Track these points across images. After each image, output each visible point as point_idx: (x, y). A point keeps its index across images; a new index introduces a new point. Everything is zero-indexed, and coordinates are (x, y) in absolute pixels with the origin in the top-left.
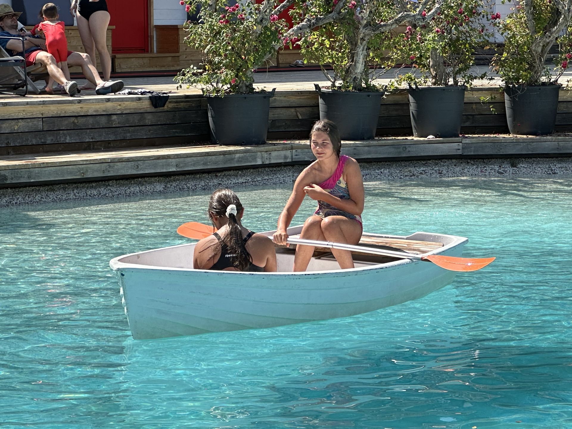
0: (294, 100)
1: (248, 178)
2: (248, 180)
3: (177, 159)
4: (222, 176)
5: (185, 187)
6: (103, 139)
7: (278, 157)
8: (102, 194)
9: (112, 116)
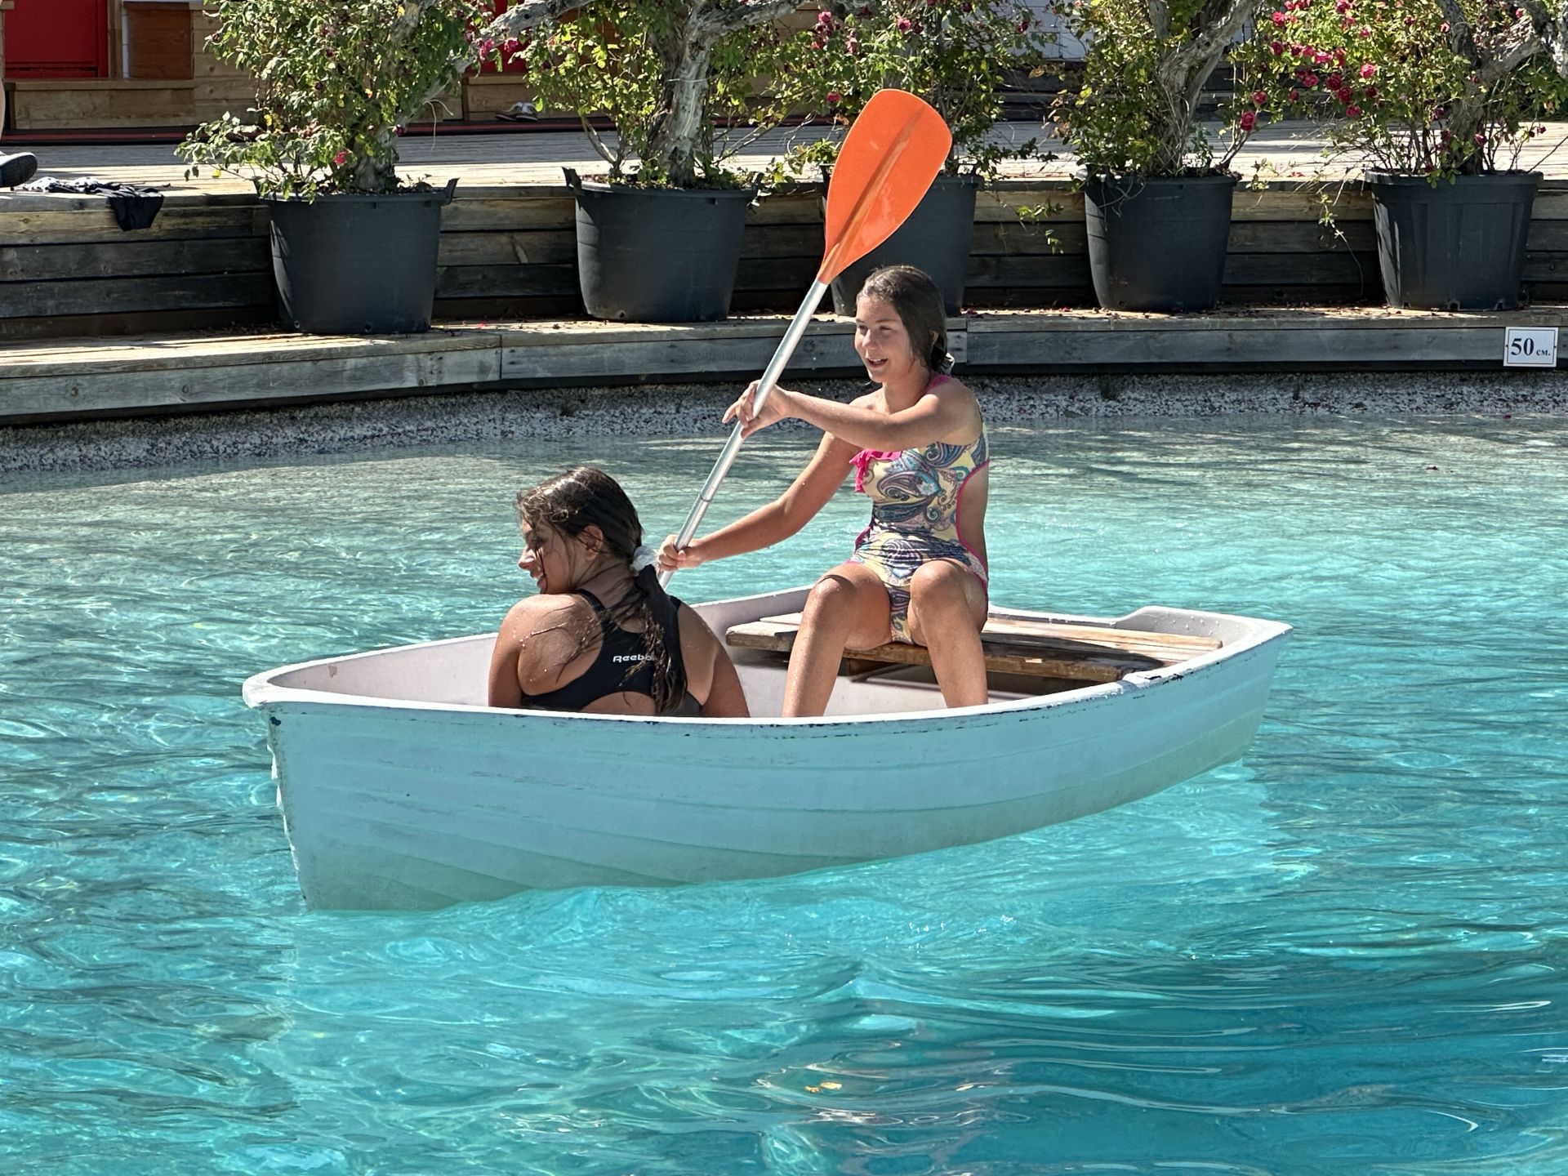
0: (508, 212)
1: (380, 425)
2: (381, 430)
3: (185, 372)
4: (308, 420)
5: (207, 448)
7: (462, 368)
9: (5, 250)
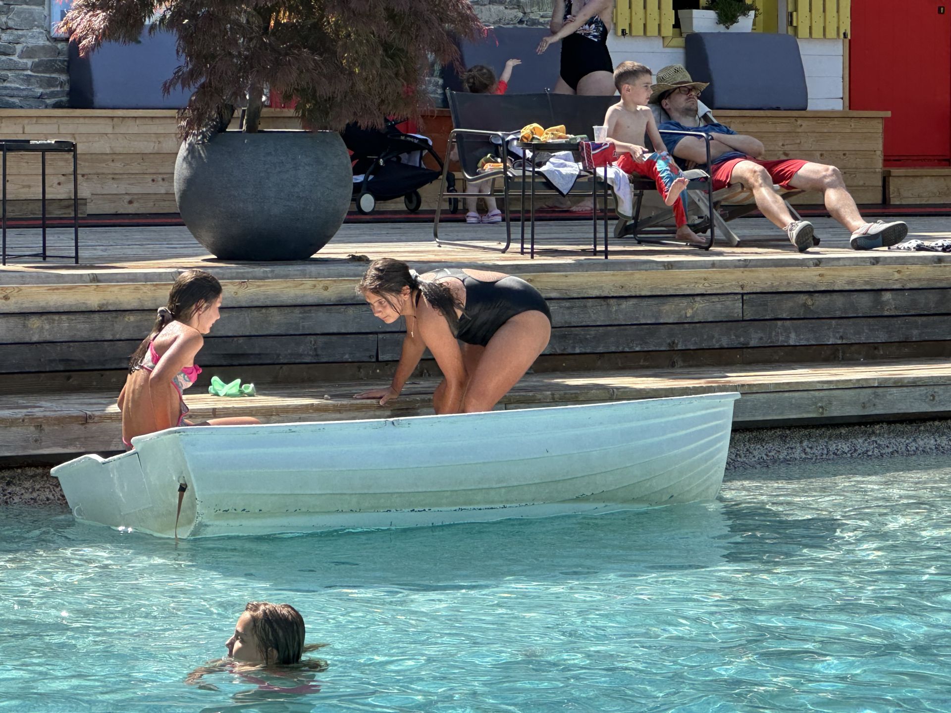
6: (863, 339)
8: (859, 451)
9: (883, 293)
